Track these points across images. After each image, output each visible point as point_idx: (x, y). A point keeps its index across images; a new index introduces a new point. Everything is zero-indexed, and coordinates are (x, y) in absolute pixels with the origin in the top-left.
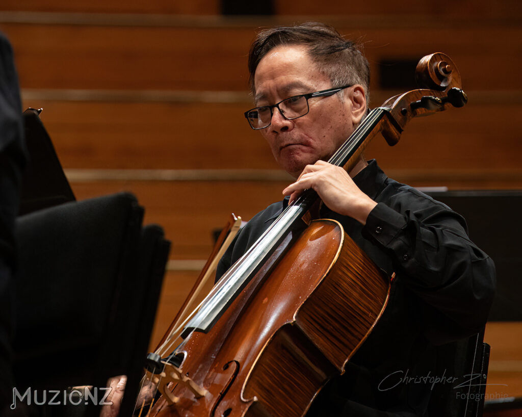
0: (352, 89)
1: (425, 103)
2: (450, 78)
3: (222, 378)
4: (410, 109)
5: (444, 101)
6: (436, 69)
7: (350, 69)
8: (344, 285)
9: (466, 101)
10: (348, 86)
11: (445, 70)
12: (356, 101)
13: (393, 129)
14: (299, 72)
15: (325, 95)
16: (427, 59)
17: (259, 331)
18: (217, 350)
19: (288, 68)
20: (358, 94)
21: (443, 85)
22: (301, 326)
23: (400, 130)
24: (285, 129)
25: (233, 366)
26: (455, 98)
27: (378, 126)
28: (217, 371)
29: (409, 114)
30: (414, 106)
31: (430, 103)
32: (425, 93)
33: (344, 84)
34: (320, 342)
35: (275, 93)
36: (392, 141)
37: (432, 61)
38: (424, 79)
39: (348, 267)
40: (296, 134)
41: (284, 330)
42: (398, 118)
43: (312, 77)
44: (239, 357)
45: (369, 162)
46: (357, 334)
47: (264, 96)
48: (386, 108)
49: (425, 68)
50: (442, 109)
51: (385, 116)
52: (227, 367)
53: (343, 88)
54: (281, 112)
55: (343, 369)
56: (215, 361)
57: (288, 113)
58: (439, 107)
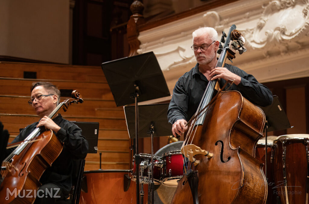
0: (54, 95)
1: (73, 102)
2: (80, 96)
3: (22, 166)
4: (70, 103)
5: (78, 101)
6: (76, 94)
7: (54, 91)
8: (52, 145)
9: (83, 102)
10: (53, 95)
11: (78, 94)
12: (55, 99)
13: (65, 108)
14: (40, 91)
15: (46, 96)
16: (74, 91)
17: (31, 155)
18: (21, 159)
19: (38, 90)
20: (56, 97)
21: (78, 98)
22: (42, 155)
23: (67, 108)
24: (36, 104)
25: (24, 164)
26: (80, 101)
27: (62, 107)
28: (21, 164)
29: (69, 104)
30: (71, 103)
31: (75, 102)
32: (74, 99)
33: (52, 94)
34: (45, 158)
35: (35, 96)
36: (65, 111)
37: (75, 92)
38: (73, 96)
39: (53, 141)
40: (39, 105)
41: (37, 156)
42: (67, 105)
43: (43, 92)
44: (26, 161)
45: (59, 114)
46: (52, 159)
47: (33, 97)
48: (64, 103)
49: (74, 94)
50: (77, 103)
51: (64, 105)
52: (23, 164)
53: (52, 95)
54: (35, 100)
55: (51, 165)
56: (20, 162)
57: (37, 100)
58: (76, 103)
